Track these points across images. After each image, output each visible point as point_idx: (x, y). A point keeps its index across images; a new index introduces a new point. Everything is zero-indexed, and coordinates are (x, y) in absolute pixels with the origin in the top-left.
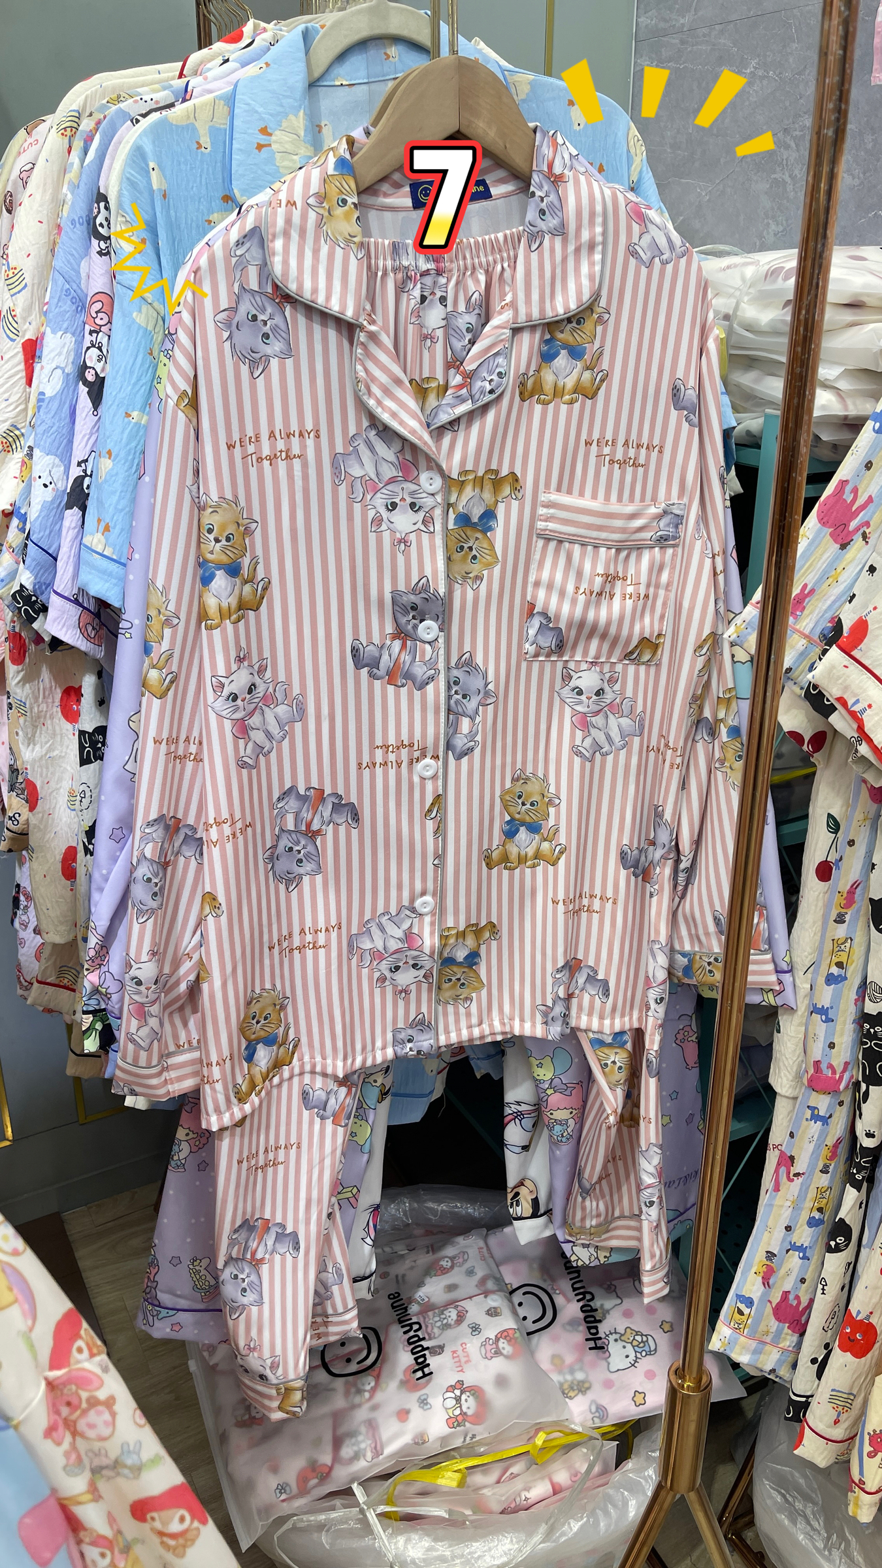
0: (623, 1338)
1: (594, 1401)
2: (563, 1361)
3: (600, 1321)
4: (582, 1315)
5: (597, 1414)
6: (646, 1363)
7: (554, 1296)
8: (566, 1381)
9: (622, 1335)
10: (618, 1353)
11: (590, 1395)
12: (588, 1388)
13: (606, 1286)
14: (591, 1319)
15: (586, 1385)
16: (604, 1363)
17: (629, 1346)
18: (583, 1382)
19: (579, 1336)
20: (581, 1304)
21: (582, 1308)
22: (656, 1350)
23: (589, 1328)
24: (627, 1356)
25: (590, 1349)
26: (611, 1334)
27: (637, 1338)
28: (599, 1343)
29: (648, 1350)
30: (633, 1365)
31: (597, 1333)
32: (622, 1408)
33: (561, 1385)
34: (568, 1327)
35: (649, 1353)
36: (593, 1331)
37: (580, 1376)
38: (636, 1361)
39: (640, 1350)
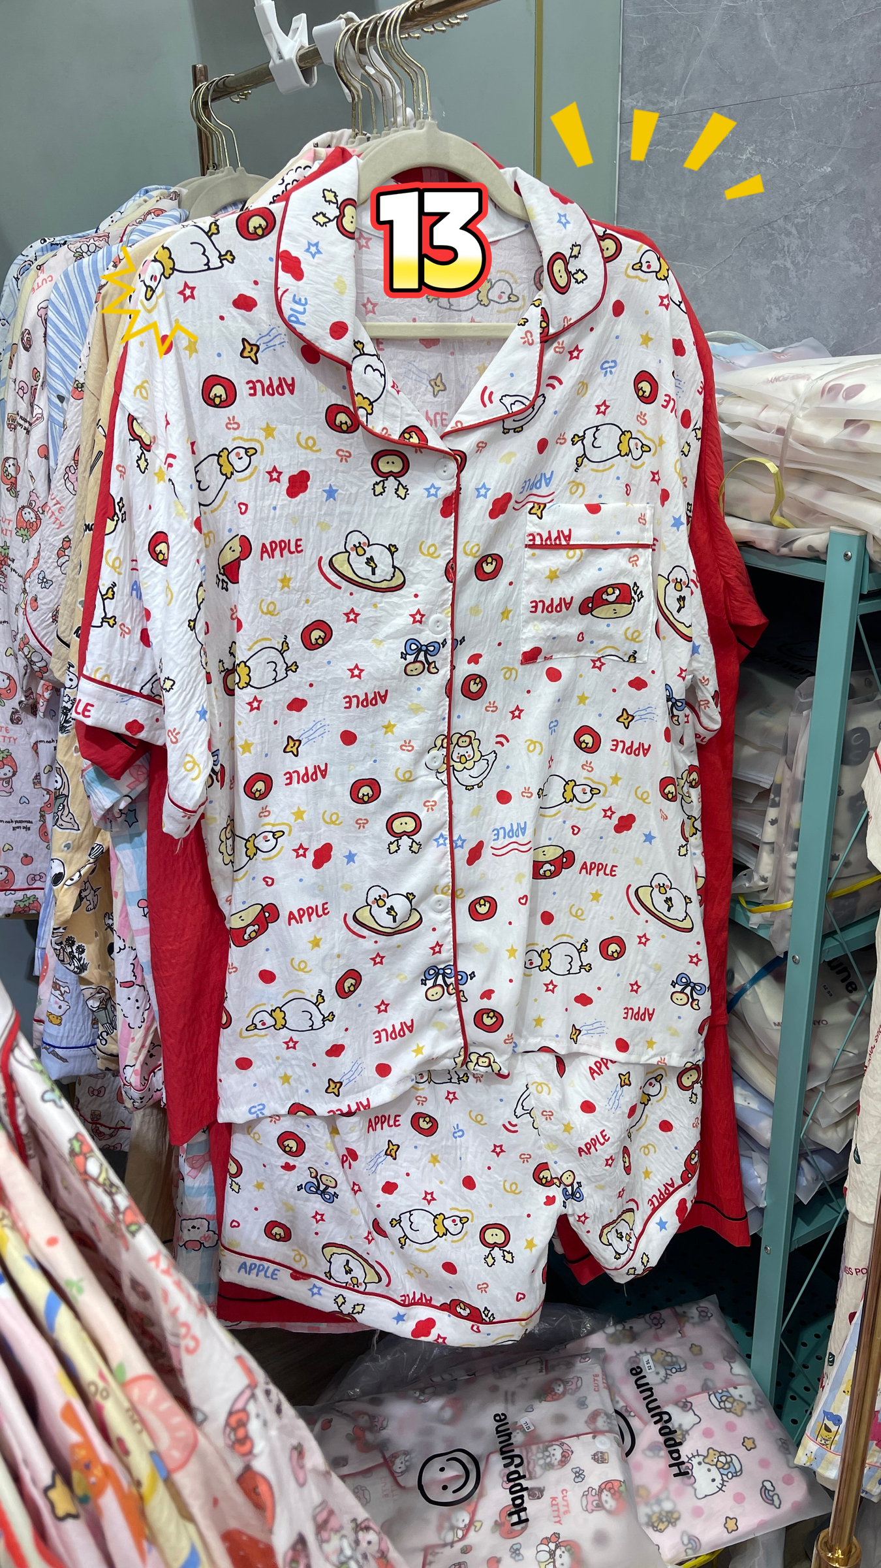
0: (706, 1460)
1: (684, 1533)
2: (648, 1492)
3: (680, 1444)
4: (661, 1439)
5: (690, 1546)
6: (733, 1485)
7: (630, 1420)
8: (654, 1513)
9: (705, 1457)
10: (704, 1477)
11: (681, 1526)
12: (678, 1519)
13: (681, 1404)
14: (671, 1440)
15: (675, 1516)
16: (690, 1490)
17: (713, 1468)
18: (670, 1512)
19: (661, 1461)
20: (659, 1426)
21: (660, 1430)
22: (741, 1470)
23: (671, 1453)
24: (713, 1480)
25: (675, 1475)
26: (694, 1456)
27: (720, 1459)
28: (683, 1468)
29: (733, 1471)
30: (720, 1489)
31: (679, 1457)
32: (713, 1536)
33: (649, 1517)
34: (649, 1453)
35: (736, 1474)
36: (675, 1455)
37: (668, 1506)
38: (723, 1485)
39: (725, 1472)
